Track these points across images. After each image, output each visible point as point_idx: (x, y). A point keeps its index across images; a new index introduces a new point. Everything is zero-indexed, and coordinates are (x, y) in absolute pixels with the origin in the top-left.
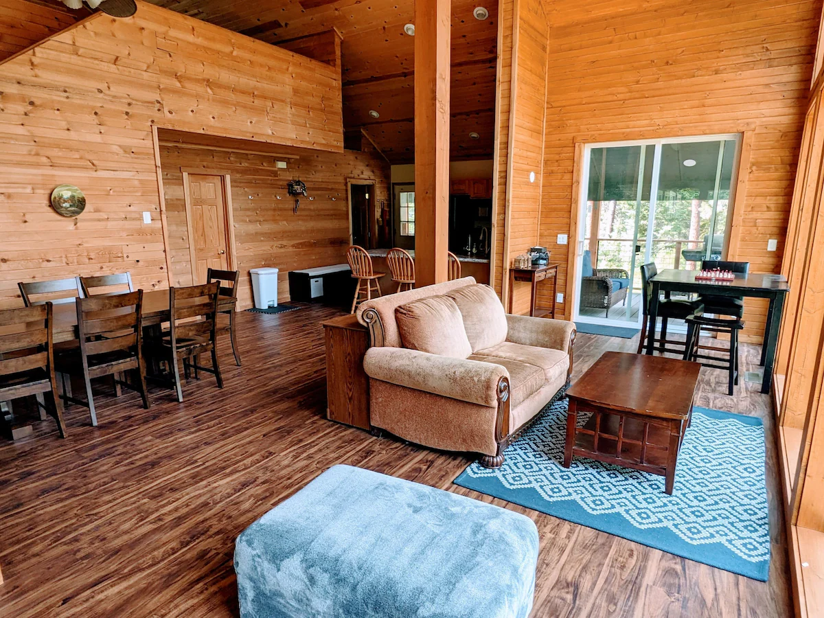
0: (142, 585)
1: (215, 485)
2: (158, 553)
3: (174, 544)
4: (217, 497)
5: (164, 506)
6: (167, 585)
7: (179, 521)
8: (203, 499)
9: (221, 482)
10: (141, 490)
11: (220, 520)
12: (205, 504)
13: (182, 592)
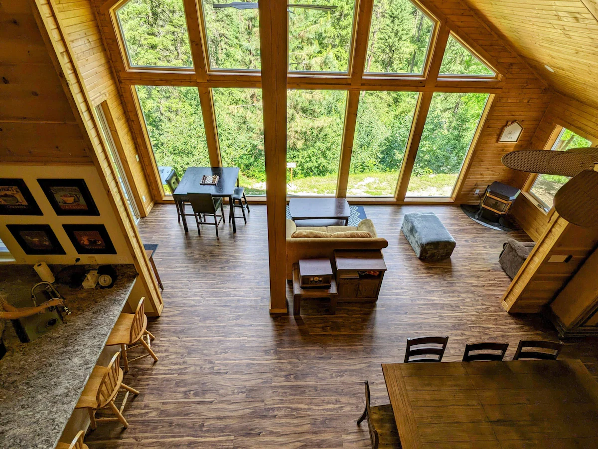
0: (467, 279)
1: (438, 299)
2: (461, 285)
3: (457, 285)
4: (440, 293)
5: (456, 301)
6: (462, 275)
7: (453, 292)
8: (444, 295)
9: (436, 298)
10: (461, 314)
11: (443, 284)
12: (444, 293)
13: (459, 271)
